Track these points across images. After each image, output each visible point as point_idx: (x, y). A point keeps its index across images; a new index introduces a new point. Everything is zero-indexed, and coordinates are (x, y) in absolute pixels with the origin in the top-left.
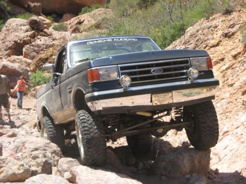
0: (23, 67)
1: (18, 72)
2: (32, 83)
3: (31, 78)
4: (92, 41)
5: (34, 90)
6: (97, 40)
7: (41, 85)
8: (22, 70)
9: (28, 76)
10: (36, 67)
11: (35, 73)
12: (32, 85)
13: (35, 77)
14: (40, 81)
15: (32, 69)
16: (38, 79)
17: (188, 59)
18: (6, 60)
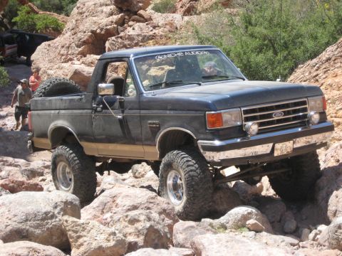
4: (161, 55)
6: (166, 54)
17: (306, 99)
18: (79, 62)
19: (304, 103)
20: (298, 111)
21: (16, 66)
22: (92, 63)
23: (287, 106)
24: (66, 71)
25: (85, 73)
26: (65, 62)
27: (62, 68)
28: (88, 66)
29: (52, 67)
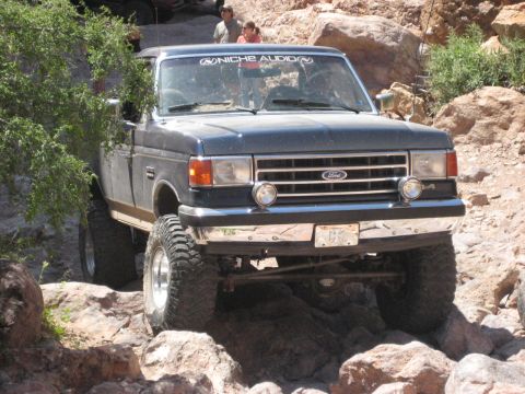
0: (395, 25)
1: (382, 47)
2: (438, 85)
3: (431, 66)
4: (211, 57)
5: (448, 113)
7: (472, 90)
8: (395, 38)
9: (420, 61)
10: (446, 21)
11: (445, 44)
12: (437, 93)
13: (448, 63)
14: (467, 77)
15: (429, 31)
16: (458, 69)
17: (405, 154)
18: (330, 7)
19: (401, 160)
20: (390, 173)
21: (197, 20)
22: (359, 5)
23: (362, 161)
24: (303, 27)
25: (348, 32)
26: (299, 7)
27: (293, 22)
28: (352, 12)
29: (273, 19)
